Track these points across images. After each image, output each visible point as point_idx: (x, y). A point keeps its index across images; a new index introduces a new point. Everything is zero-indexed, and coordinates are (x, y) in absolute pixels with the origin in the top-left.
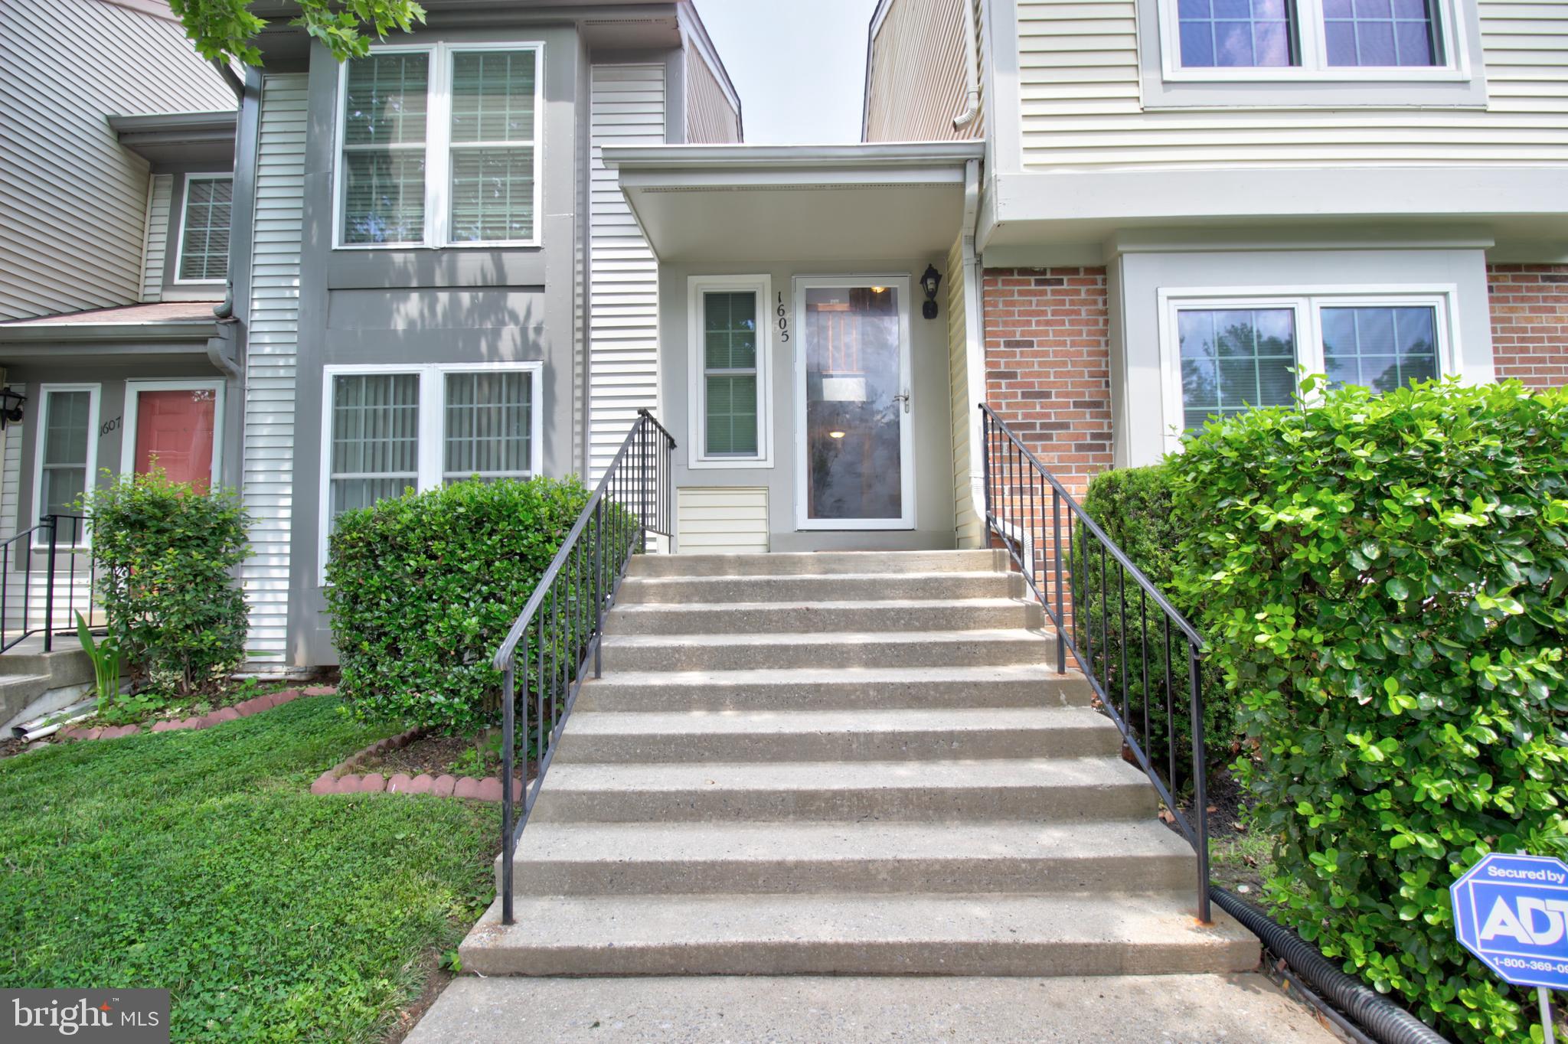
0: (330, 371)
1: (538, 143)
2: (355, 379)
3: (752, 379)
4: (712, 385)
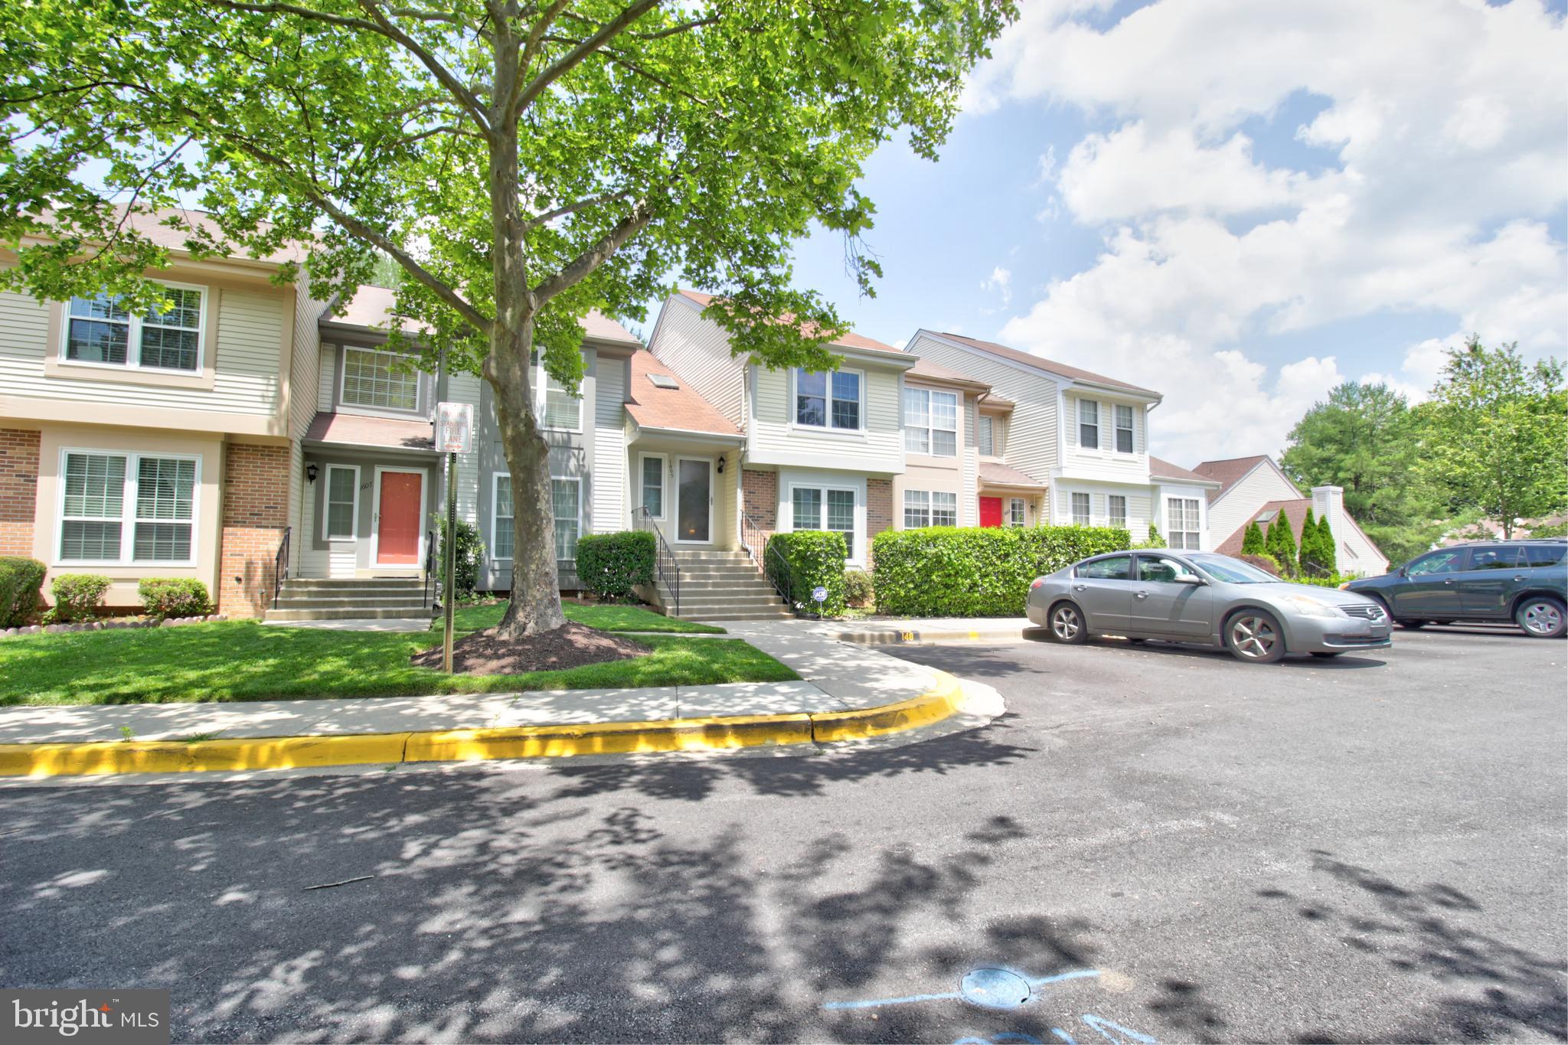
0: (495, 475)
2: (506, 478)
4: (645, 489)
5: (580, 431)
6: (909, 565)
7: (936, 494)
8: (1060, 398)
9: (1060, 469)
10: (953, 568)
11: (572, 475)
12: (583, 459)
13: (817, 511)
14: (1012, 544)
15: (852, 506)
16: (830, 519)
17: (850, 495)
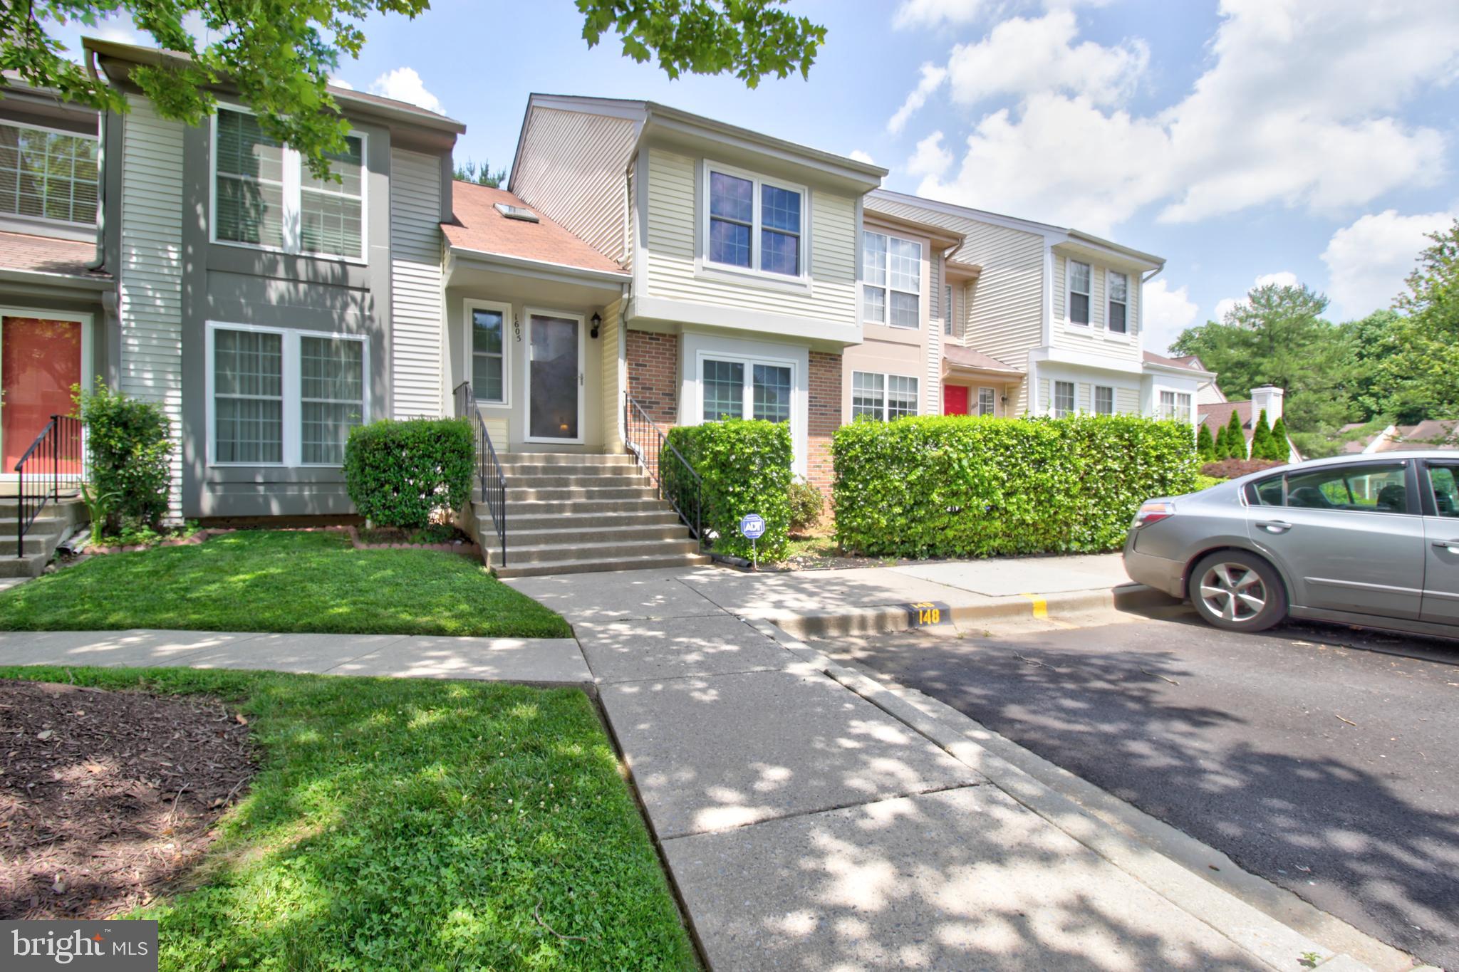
0: (211, 326)
1: (364, 198)
2: (232, 333)
3: (500, 360)
4: (476, 359)
5: (364, 261)
6: (895, 475)
7: (892, 378)
8: (1049, 258)
9: (1045, 350)
10: (966, 482)
11: (349, 331)
12: (371, 307)
13: (739, 397)
15: (788, 390)
16: (756, 408)
17: (785, 373)
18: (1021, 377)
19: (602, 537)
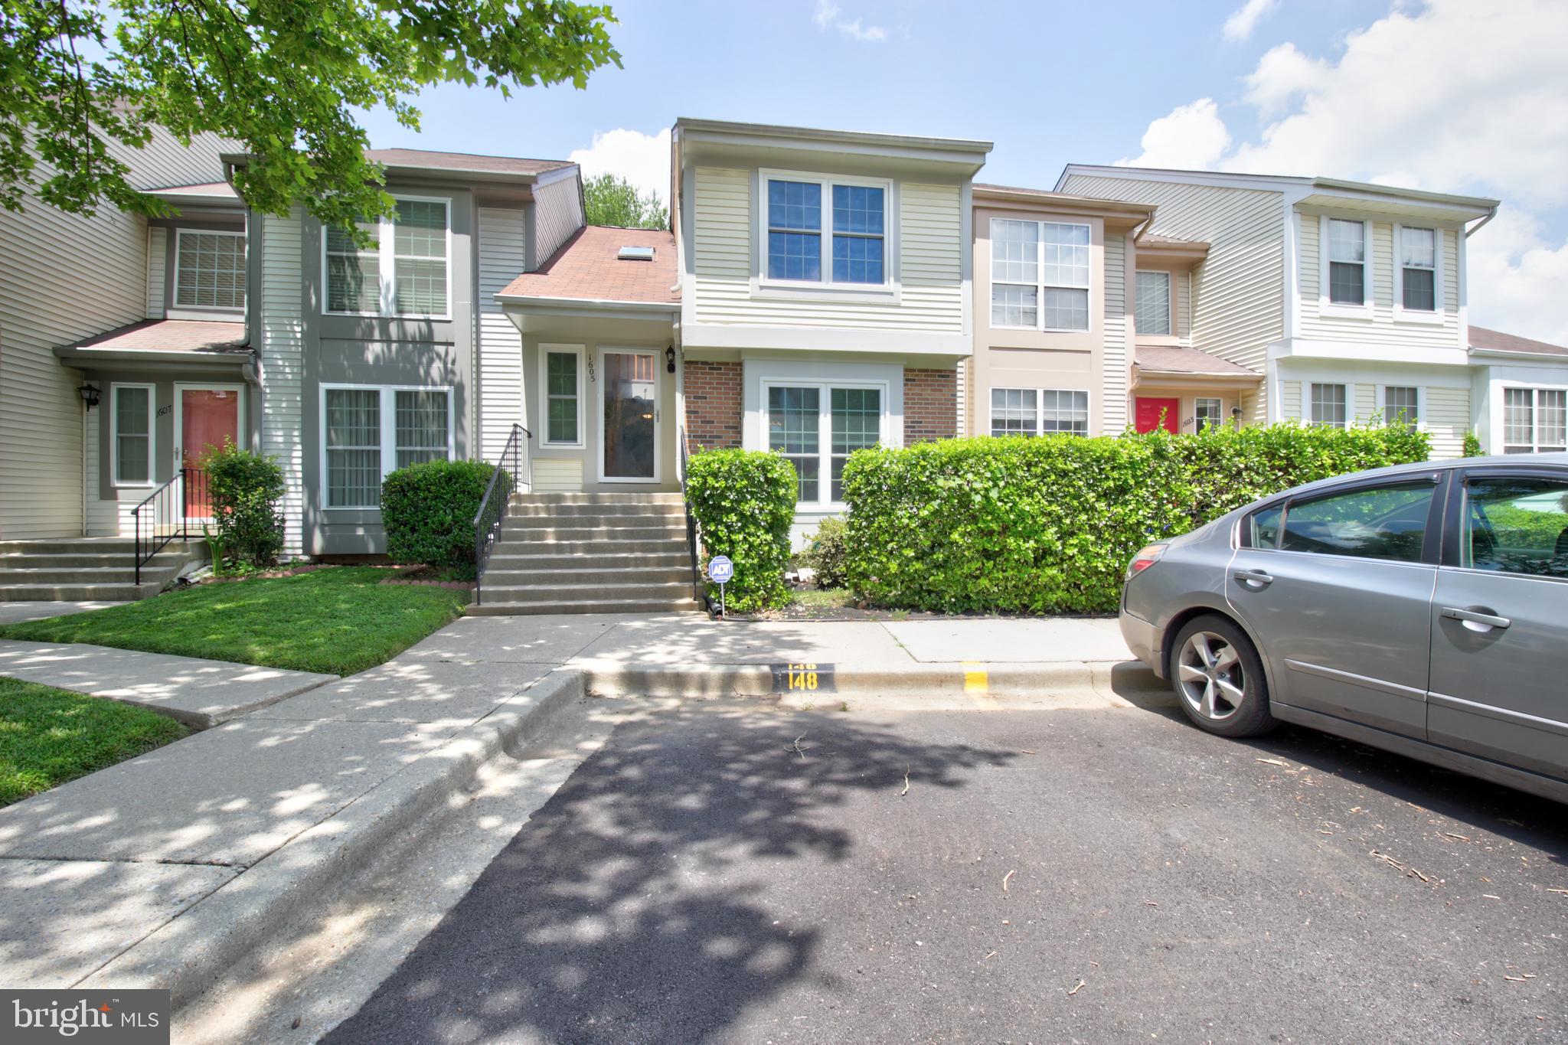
0: (324, 386)
1: (448, 259)
2: (340, 392)
3: (575, 402)
4: (552, 403)
5: (449, 317)
6: (903, 513)
7: (1049, 394)
8: (1290, 221)
9: (1287, 343)
10: (997, 519)
11: (434, 384)
12: (453, 362)
13: (815, 426)
14: (1133, 464)
15: (878, 415)
16: (834, 437)
17: (873, 397)
18: (1259, 381)
19: (600, 578)
